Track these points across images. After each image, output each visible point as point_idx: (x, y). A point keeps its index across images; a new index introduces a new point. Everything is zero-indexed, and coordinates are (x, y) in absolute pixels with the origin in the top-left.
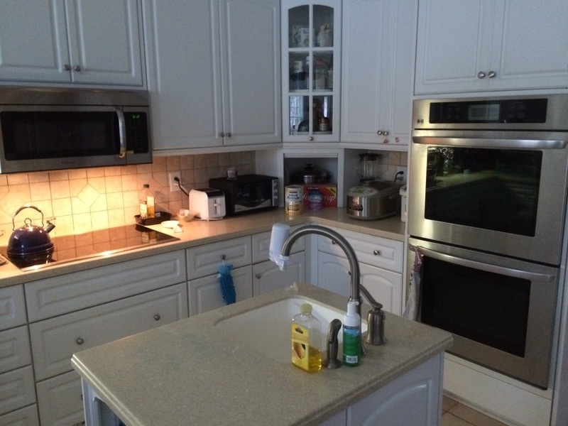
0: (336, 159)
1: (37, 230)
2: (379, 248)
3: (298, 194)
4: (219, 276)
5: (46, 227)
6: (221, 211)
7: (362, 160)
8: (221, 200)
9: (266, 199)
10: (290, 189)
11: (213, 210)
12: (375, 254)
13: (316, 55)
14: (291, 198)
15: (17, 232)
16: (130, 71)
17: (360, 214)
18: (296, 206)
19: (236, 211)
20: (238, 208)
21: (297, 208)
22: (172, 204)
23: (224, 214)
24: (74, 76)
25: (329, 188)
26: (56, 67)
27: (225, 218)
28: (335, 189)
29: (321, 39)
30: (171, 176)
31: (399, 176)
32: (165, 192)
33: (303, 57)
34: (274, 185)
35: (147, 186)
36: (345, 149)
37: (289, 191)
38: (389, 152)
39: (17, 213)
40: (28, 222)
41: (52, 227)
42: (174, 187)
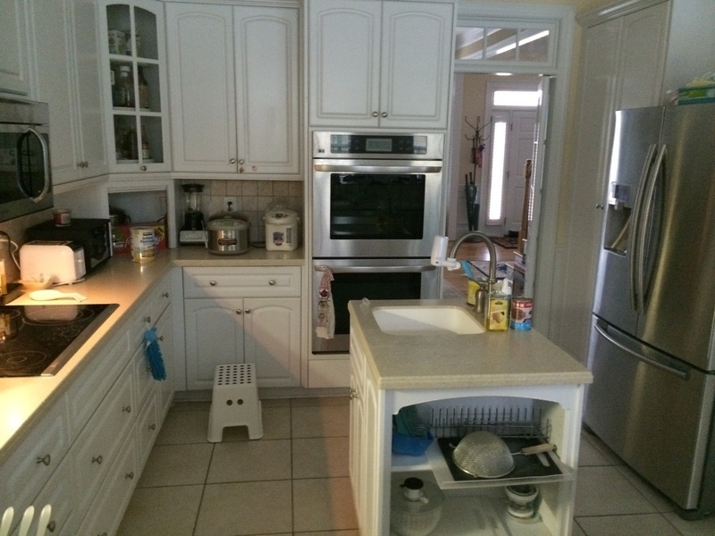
2: (273, 277)
4: (149, 343)
6: (83, 268)
8: (81, 254)
12: (271, 284)
13: (139, 68)
14: (142, 242)
18: (151, 251)
19: (93, 266)
23: (85, 272)
27: (86, 277)
28: (162, 228)
36: (175, 180)
38: (210, 181)
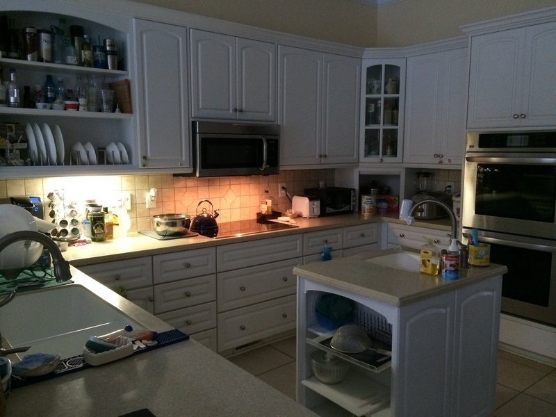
0: (398, 176)
1: (209, 216)
2: (438, 238)
3: (373, 200)
4: (323, 254)
5: (214, 215)
6: (317, 212)
7: (418, 177)
8: (317, 203)
9: (346, 205)
10: (366, 197)
11: (312, 210)
12: (436, 242)
13: (386, 100)
14: (367, 203)
15: (198, 216)
16: (268, 112)
17: (421, 214)
18: (371, 209)
19: (327, 212)
20: (329, 210)
21: (371, 211)
22: (280, 206)
23: (319, 214)
24: (238, 115)
25: (393, 198)
26: (229, 110)
27: (319, 216)
28: (397, 198)
29: (389, 88)
30: (280, 186)
31: (448, 189)
32: (275, 197)
33: (375, 101)
34: (352, 194)
35: (267, 192)
36: (407, 168)
37: (365, 198)
39: (199, 204)
40: (204, 210)
41: (217, 215)
42: (281, 193)
